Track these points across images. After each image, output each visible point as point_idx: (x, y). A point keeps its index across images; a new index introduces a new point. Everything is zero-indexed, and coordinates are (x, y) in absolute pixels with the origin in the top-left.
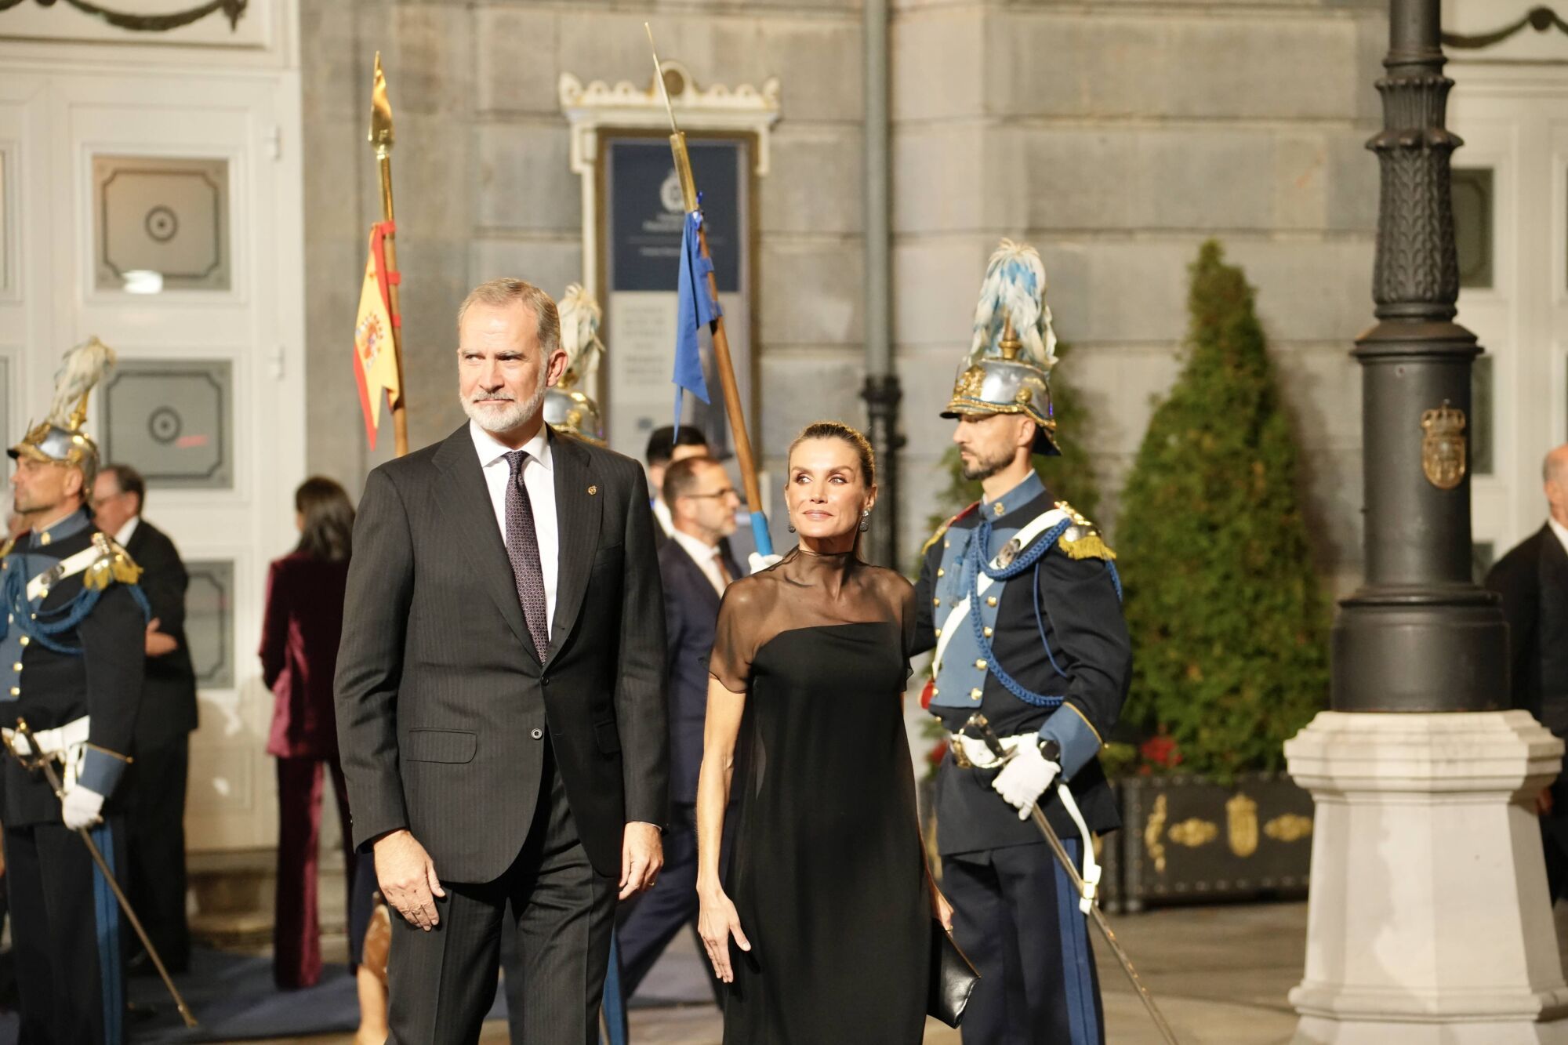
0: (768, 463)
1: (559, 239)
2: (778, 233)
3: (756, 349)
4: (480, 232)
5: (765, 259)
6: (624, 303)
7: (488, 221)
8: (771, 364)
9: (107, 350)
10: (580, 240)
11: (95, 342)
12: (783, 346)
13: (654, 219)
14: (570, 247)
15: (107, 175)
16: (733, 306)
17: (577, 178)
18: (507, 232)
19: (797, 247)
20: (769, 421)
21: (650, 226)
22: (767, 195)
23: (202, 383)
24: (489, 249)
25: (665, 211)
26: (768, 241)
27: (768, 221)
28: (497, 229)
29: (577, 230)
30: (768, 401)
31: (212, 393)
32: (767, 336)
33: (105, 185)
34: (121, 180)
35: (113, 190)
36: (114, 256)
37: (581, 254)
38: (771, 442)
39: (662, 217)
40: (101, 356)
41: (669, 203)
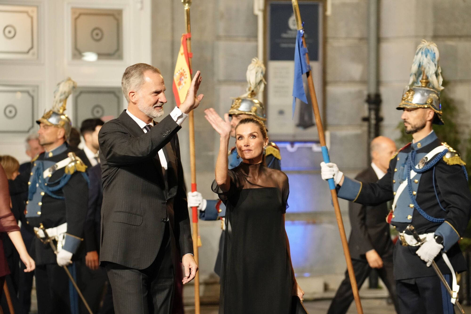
0: (329, 128)
1: (249, 40)
2: (334, 38)
3: (325, 83)
4: (218, 38)
5: (329, 48)
6: (274, 65)
7: (221, 33)
8: (330, 89)
9: (74, 83)
10: (257, 41)
11: (69, 79)
12: (336, 82)
13: (285, 32)
14: (252, 44)
15: (76, 15)
16: (316, 66)
17: (256, 17)
18: (229, 37)
19: (341, 44)
20: (330, 111)
21: (284, 35)
22: (330, 23)
23: (112, 96)
24: (222, 45)
25: (290, 29)
26: (330, 41)
27: (330, 33)
28: (225, 36)
29: (256, 37)
30: (330, 103)
31: (115, 99)
32: (329, 78)
33: (76, 19)
34: (82, 17)
35: (79, 21)
36: (79, 46)
37: (257, 47)
38: (330, 120)
39: (289, 32)
40: (72, 85)
41: (291, 27)
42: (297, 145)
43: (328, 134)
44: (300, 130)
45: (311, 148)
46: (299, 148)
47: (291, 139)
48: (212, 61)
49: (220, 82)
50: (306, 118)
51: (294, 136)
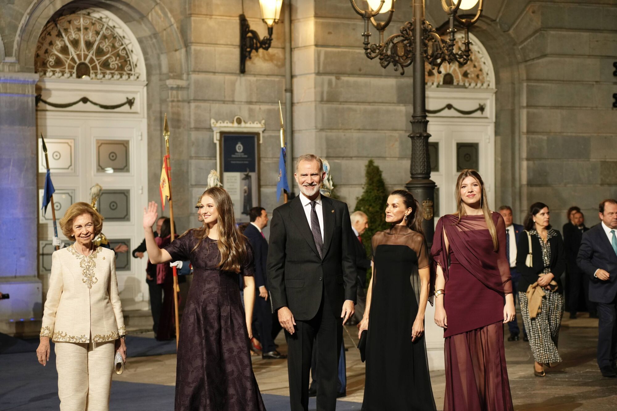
1: (211, 159)
2: (265, 158)
3: (259, 186)
4: (191, 158)
5: (262, 164)
6: (226, 175)
7: (193, 155)
8: (263, 190)
9: (100, 187)
10: (216, 159)
11: (97, 185)
12: (266, 185)
13: (234, 154)
14: (214, 161)
15: (99, 144)
16: (253, 175)
17: (215, 144)
18: (197, 157)
19: (270, 161)
21: (233, 156)
22: (262, 148)
23: (123, 195)
24: (193, 162)
25: (237, 152)
26: (262, 159)
27: (262, 154)
28: (195, 157)
29: (215, 157)
31: (125, 198)
32: (262, 183)
33: (99, 147)
34: (103, 145)
35: (101, 148)
36: (101, 164)
37: (216, 163)
39: (236, 154)
40: (99, 188)
41: (238, 150)
44: (244, 216)
48: (187, 172)
49: (192, 186)
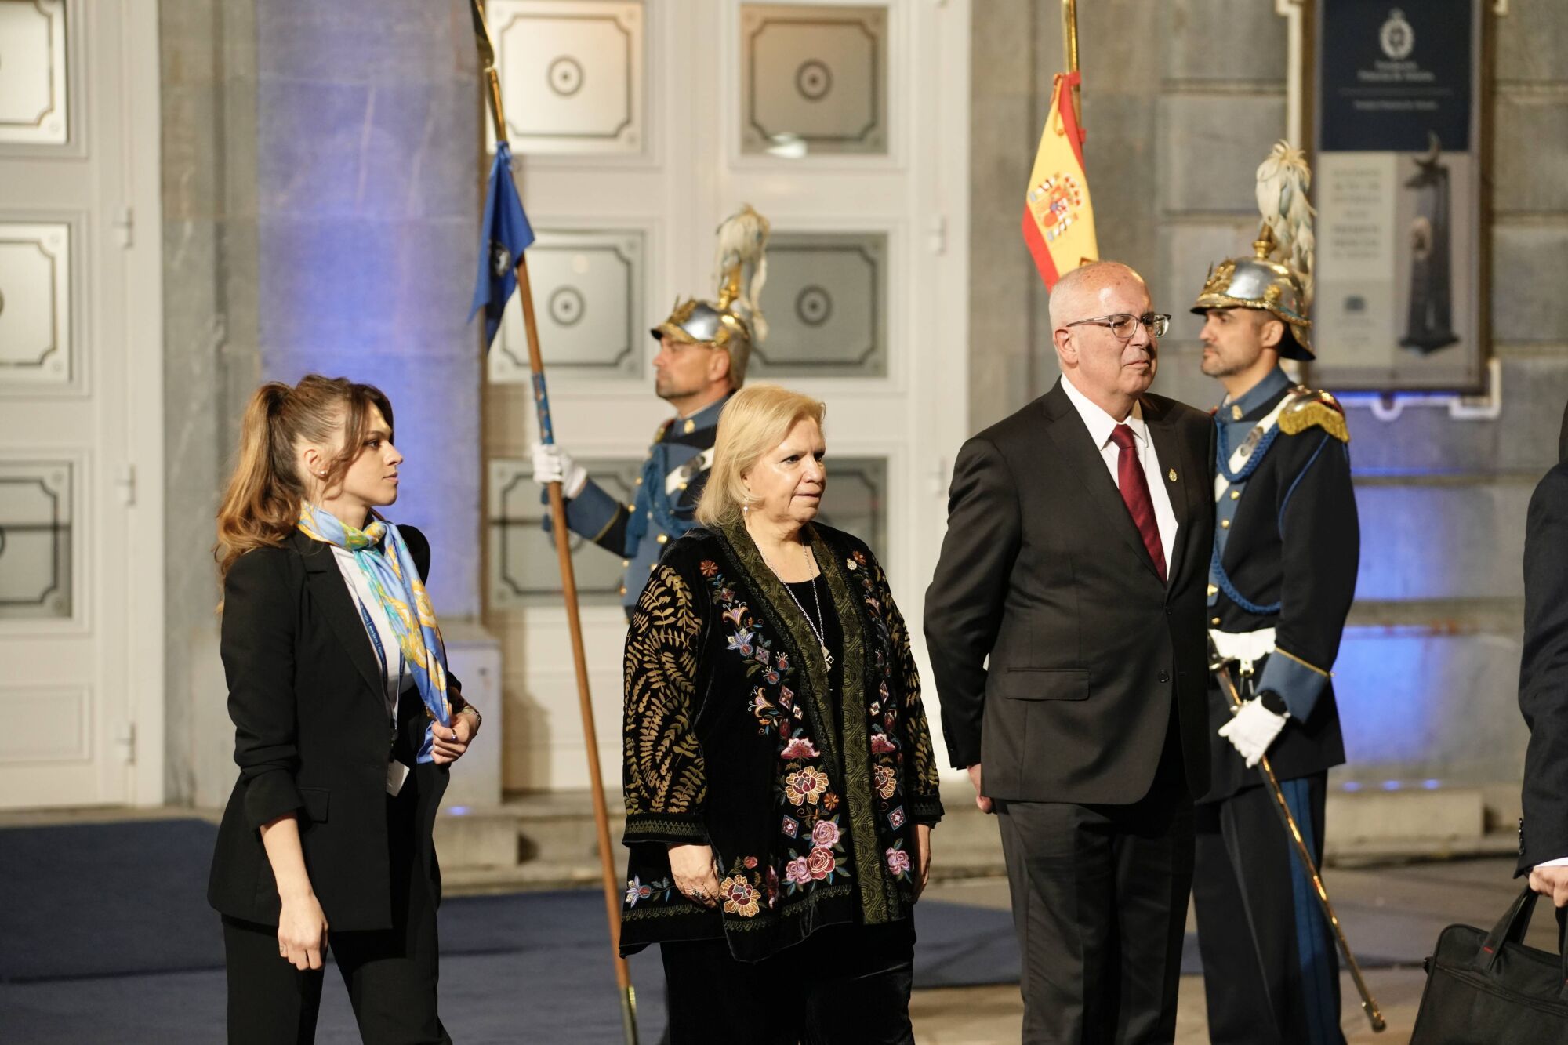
0: (1498, 349)
1: (1259, 93)
2: (1517, 82)
3: (1487, 217)
4: (1168, 85)
5: (1500, 111)
6: (1333, 163)
7: (1178, 72)
8: (1506, 234)
9: (759, 219)
10: (1284, 93)
11: (748, 211)
12: (1520, 214)
13: (1371, 68)
14: (1274, 101)
15: (754, 26)
16: (1460, 167)
17: (1283, 21)
18: (1200, 84)
19: (1540, 97)
20: (1500, 300)
21: (1366, 76)
22: (1506, 37)
23: (854, 259)
24: (1179, 104)
25: (1386, 58)
26: (1503, 89)
27: (1505, 68)
28: (1189, 81)
29: (1283, 80)
30: (1500, 276)
31: (866, 270)
32: (1500, 202)
33: (754, 36)
34: (771, 30)
35: (761, 42)
36: (761, 118)
37: (1284, 110)
38: (1503, 325)
39: (1381, 65)
40: (754, 227)
41: (1388, 49)
42: (1401, 402)
43: (1495, 367)
44: (1412, 356)
45: (1445, 409)
46: (1406, 409)
47: (1384, 382)
48: (1150, 154)
49: (1173, 217)
50: (1431, 322)
51: (1393, 374)
